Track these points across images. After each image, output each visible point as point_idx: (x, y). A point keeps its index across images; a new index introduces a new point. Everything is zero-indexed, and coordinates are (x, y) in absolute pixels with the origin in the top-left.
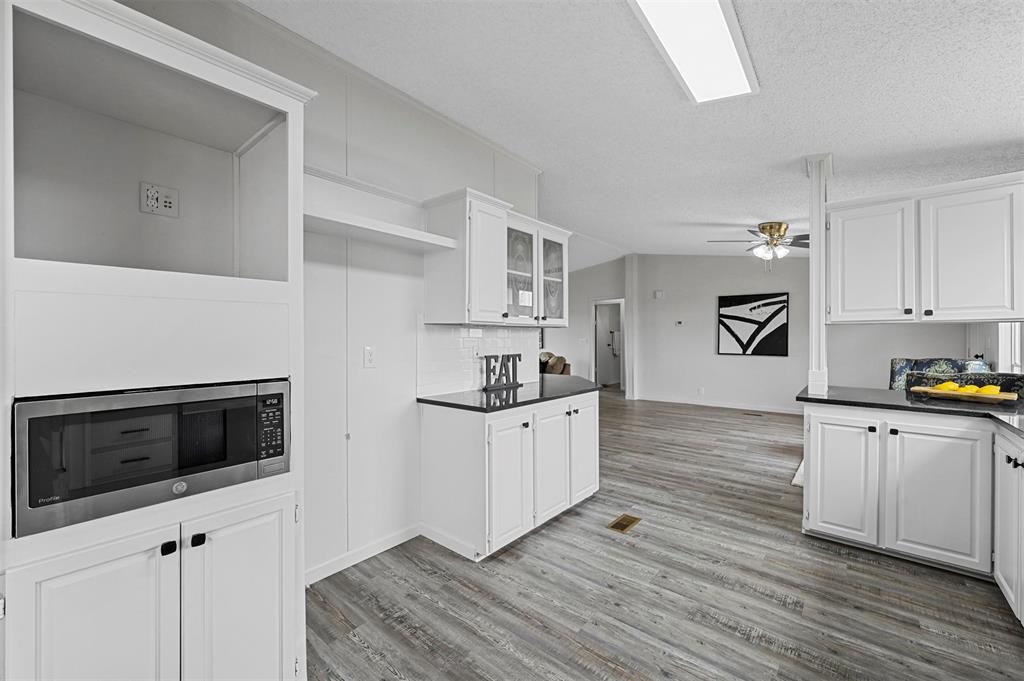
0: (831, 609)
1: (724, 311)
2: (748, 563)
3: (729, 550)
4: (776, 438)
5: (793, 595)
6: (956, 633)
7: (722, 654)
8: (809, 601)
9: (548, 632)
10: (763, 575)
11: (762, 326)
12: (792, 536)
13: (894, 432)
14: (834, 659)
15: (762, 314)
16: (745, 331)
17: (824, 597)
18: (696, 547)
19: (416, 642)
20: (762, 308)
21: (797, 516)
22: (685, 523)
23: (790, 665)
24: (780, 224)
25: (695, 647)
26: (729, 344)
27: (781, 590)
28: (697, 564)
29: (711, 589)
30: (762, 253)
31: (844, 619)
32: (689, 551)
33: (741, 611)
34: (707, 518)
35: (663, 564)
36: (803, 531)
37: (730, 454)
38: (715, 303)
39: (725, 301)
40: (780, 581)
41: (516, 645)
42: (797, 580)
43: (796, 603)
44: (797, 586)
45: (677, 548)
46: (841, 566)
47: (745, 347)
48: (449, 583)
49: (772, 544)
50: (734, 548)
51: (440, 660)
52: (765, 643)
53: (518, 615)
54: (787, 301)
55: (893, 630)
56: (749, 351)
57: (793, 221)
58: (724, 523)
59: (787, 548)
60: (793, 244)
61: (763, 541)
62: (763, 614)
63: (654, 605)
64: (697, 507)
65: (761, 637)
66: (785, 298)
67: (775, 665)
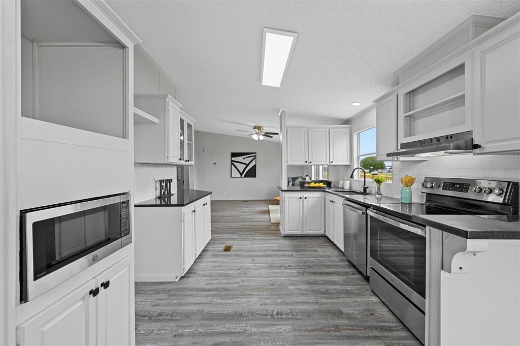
0: (299, 253)
1: (233, 159)
2: (274, 249)
3: (266, 247)
4: (259, 209)
5: (290, 253)
6: (324, 249)
7: (282, 274)
8: (293, 253)
9: (229, 291)
10: (279, 250)
11: (247, 165)
12: (280, 238)
13: (306, 198)
14: (306, 264)
15: (247, 161)
16: (241, 167)
17: (296, 251)
18: (257, 249)
19: (177, 318)
20: (248, 158)
21: (278, 232)
22: (248, 242)
23: (299, 270)
24: (261, 127)
25: (276, 275)
26: (235, 173)
27: (286, 253)
28: (260, 254)
29: (269, 259)
30: (255, 137)
31: (303, 255)
32: (255, 251)
33: (280, 262)
34: (254, 239)
35: (251, 257)
36: (282, 235)
37: (247, 217)
38: (230, 156)
39: (234, 155)
40: (284, 251)
41: (220, 299)
42: (289, 249)
43: (291, 255)
44: (289, 251)
45: (251, 251)
46: (295, 242)
47: (241, 174)
48: (171, 293)
49: (276, 241)
50: (268, 246)
51: (194, 318)
52: (290, 267)
53: (213, 291)
54: (255, 156)
55: (314, 253)
56: (243, 176)
57: (265, 127)
58: (260, 240)
59: (281, 241)
60: (264, 135)
61: (274, 241)
62: (286, 260)
63: (257, 269)
64: (248, 237)
65: (289, 266)
66: (255, 155)
67: (295, 271)
